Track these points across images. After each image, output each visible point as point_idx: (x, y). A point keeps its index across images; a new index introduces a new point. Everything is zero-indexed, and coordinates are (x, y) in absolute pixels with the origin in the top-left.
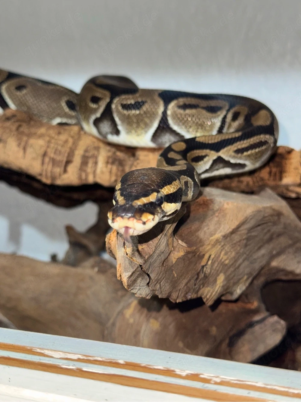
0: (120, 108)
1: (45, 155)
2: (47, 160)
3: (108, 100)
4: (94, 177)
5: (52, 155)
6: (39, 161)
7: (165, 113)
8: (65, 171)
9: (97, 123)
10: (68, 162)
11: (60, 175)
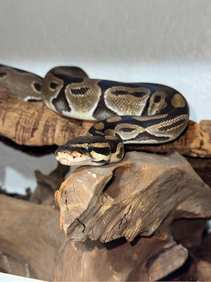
0: (71, 92)
1: (18, 124)
2: (19, 127)
3: (62, 86)
4: (53, 140)
5: (23, 124)
6: (14, 129)
7: (102, 97)
8: (32, 136)
9: (54, 102)
10: (34, 129)
11: (28, 138)
